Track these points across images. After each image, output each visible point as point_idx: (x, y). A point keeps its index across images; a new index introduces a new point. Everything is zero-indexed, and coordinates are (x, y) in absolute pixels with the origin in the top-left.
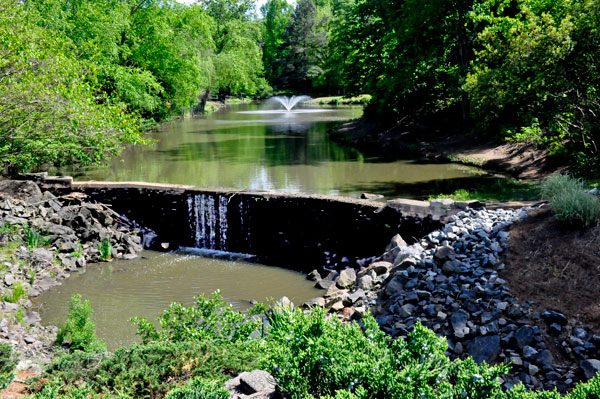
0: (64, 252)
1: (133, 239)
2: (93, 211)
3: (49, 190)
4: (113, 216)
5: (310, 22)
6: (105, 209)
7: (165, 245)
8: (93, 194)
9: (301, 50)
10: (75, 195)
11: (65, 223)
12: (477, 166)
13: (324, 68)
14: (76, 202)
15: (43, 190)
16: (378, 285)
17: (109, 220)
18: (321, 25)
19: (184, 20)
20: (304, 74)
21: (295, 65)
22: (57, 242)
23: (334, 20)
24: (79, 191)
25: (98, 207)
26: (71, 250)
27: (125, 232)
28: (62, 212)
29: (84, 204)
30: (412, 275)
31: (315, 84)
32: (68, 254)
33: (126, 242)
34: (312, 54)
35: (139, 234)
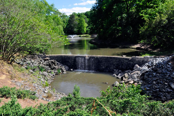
0: (49, 72)
1: (63, 68)
2: (52, 62)
3: (40, 57)
4: (57, 63)
5: (74, 19)
6: (55, 61)
7: (72, 70)
8: (51, 58)
9: (72, 25)
10: (47, 58)
11: (47, 65)
12: (134, 48)
13: (77, 29)
14: (48, 60)
15: (39, 57)
16: (139, 77)
17: (56, 64)
18: (76, 20)
19: (55, 18)
20: (73, 30)
21: (71, 28)
22: (47, 70)
23: (79, 19)
24: (48, 57)
25: (53, 61)
26: (51, 72)
27: (61, 67)
28: (45, 63)
29: (50, 60)
30: (150, 74)
31: (75, 32)
32: (50, 73)
33: (62, 69)
34: (75, 26)
35: (64, 67)
